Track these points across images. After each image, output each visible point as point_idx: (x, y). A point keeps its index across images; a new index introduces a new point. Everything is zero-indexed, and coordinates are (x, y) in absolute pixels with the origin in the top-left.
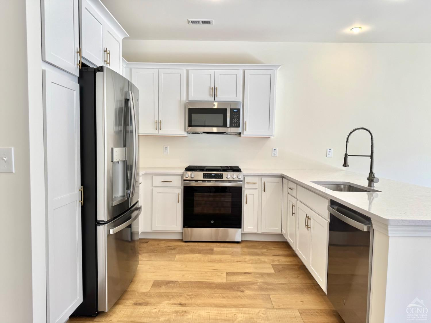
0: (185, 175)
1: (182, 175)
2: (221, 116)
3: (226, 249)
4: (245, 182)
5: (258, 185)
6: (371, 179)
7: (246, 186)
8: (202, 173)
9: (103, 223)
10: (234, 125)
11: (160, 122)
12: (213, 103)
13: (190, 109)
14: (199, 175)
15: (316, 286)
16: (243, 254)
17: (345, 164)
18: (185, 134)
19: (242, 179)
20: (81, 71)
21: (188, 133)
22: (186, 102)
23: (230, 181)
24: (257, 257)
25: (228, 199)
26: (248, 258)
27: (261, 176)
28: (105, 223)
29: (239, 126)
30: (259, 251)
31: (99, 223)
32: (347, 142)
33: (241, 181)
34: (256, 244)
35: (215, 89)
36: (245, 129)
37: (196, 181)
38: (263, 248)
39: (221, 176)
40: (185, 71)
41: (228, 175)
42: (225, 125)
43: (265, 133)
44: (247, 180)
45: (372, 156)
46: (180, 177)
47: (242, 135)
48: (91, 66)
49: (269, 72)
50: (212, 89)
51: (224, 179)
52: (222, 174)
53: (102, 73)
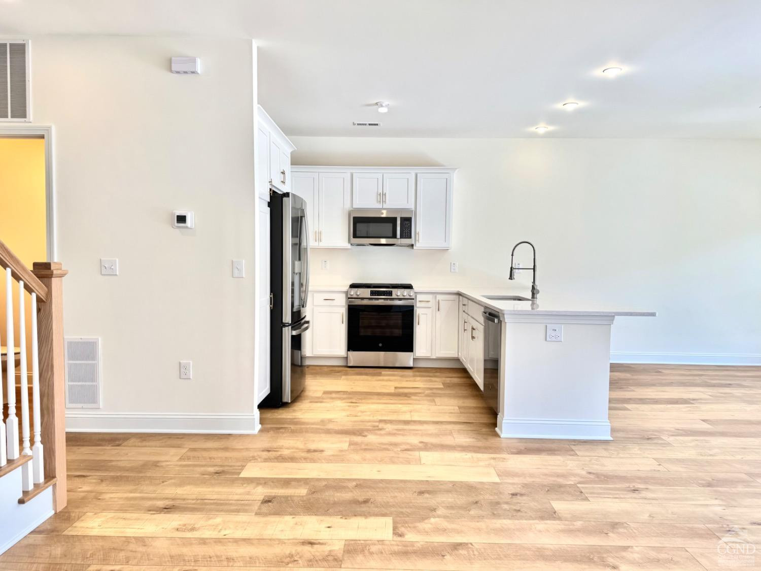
0: (351, 292)
1: (347, 293)
2: (390, 226)
3: (396, 373)
4: (418, 300)
5: (432, 304)
6: (534, 291)
7: (418, 304)
8: (369, 290)
9: (287, 325)
10: (405, 236)
11: (320, 233)
12: (380, 211)
13: (354, 218)
14: (366, 293)
15: (474, 385)
16: (414, 376)
17: (511, 278)
18: (349, 246)
19: (413, 297)
20: (271, 197)
21: (351, 245)
22: (350, 209)
23: (400, 299)
24: (428, 378)
25: (398, 320)
26: (418, 379)
27: (434, 294)
28: (289, 326)
29: (410, 237)
30: (431, 374)
31: (284, 325)
32: (512, 255)
33: (413, 299)
34: (430, 369)
35: (384, 195)
36: (418, 240)
37: (363, 299)
38: (436, 372)
39: (390, 293)
40: (349, 175)
41: (397, 293)
42: (394, 236)
43: (441, 244)
44: (419, 298)
45: (534, 269)
46: (344, 296)
47: (414, 247)
48: (280, 193)
49: (446, 176)
50: (380, 195)
51: (394, 296)
52: (392, 291)
53: (288, 198)
